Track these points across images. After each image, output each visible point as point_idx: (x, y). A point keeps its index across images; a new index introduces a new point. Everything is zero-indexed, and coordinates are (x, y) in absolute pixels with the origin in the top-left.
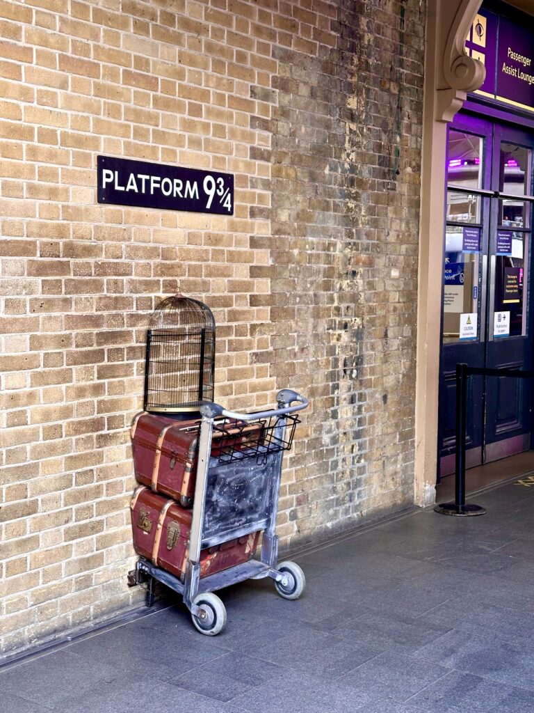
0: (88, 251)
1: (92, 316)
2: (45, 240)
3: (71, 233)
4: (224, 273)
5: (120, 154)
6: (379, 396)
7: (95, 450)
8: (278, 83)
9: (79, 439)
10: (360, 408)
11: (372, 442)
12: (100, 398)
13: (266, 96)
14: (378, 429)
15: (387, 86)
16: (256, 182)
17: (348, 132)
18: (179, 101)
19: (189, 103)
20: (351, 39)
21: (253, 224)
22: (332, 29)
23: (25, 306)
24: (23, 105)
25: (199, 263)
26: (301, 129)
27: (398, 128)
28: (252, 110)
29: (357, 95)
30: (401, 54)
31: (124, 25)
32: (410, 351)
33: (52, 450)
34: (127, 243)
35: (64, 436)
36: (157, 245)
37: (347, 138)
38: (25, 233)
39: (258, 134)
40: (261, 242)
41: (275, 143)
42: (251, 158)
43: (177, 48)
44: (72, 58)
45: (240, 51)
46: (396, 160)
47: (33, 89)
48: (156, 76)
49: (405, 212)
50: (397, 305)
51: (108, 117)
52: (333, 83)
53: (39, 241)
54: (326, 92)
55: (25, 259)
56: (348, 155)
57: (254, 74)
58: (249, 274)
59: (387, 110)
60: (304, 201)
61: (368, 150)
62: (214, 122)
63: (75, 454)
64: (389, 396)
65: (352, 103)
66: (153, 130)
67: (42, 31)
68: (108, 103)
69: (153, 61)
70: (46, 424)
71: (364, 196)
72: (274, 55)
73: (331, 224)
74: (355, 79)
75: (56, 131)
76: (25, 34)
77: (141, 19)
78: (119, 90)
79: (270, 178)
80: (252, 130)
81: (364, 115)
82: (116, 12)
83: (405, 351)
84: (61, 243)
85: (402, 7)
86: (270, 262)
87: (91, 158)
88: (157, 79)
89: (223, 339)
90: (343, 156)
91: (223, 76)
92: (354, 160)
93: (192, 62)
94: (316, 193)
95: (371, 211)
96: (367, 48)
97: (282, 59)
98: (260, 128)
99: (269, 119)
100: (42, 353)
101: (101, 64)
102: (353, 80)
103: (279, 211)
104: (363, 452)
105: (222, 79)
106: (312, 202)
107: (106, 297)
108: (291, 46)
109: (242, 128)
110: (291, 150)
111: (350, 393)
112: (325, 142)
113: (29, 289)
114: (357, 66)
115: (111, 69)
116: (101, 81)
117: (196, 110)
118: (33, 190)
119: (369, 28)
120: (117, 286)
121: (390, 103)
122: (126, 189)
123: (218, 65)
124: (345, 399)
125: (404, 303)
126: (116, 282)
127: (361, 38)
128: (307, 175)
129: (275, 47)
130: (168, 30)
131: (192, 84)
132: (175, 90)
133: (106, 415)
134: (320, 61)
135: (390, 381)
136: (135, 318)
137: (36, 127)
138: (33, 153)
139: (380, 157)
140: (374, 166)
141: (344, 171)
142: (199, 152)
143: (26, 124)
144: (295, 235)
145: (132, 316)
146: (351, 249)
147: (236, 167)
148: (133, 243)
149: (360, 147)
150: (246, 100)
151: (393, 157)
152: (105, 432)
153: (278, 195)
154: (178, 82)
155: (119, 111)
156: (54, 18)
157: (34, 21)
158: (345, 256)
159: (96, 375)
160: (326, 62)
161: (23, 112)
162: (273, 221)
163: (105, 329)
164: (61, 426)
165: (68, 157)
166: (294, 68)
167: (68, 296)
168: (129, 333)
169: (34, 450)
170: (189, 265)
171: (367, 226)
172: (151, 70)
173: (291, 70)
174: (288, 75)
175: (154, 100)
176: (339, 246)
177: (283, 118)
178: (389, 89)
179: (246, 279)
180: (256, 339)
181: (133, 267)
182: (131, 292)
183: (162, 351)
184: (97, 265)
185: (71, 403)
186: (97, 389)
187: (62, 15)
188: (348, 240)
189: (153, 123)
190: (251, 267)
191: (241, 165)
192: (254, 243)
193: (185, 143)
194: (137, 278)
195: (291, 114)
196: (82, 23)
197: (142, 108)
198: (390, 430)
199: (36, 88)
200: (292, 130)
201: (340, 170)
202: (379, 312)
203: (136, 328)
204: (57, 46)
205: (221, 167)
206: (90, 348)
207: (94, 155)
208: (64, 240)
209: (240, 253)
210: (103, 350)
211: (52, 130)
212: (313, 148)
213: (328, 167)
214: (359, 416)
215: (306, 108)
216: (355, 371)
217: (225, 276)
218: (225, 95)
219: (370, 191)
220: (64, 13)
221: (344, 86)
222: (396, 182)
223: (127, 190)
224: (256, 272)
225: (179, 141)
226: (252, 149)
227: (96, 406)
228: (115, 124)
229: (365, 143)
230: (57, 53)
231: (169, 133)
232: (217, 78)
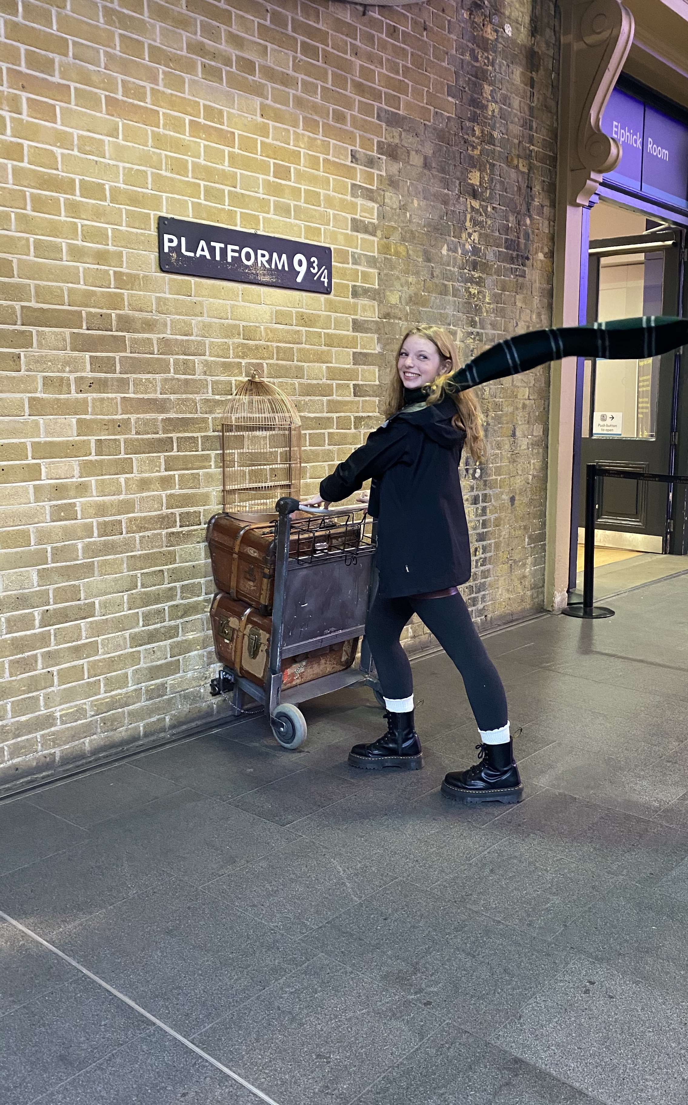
0: (149, 326)
1: (155, 400)
2: (93, 310)
3: (126, 303)
4: (321, 359)
5: (189, 216)
6: (505, 497)
7: (165, 549)
8: (384, 150)
9: (144, 537)
10: (484, 509)
11: (497, 545)
12: (169, 492)
13: (371, 162)
14: (505, 531)
15: (515, 162)
16: (359, 258)
17: (469, 210)
18: (261, 160)
19: (274, 163)
20: (472, 108)
21: (355, 305)
22: (448, 95)
23: (69, 385)
24: (58, 151)
25: (291, 346)
26: (412, 202)
27: (528, 210)
28: (353, 177)
29: (480, 170)
30: (531, 129)
31: (190, 67)
32: (541, 450)
33: (109, 548)
34: (200, 319)
35: (124, 532)
36: (237, 322)
37: (468, 216)
38: (66, 301)
39: (361, 204)
40: (366, 326)
41: (382, 216)
42: (351, 230)
43: (257, 101)
44: (122, 100)
45: (338, 110)
46: (525, 244)
47: (72, 134)
48: (232, 130)
49: (536, 300)
50: (527, 402)
51: (171, 173)
52: (451, 154)
53: (84, 311)
54: (443, 163)
55: (67, 332)
56: (470, 235)
57: (355, 137)
58: (351, 361)
59: (516, 189)
60: (418, 283)
61: (492, 231)
62: (306, 187)
63: (140, 552)
64: (517, 498)
65: (475, 178)
66: (229, 192)
67: (82, 66)
68: (171, 157)
69: (228, 112)
70: (101, 519)
71: (489, 281)
72: (379, 118)
73: (450, 311)
74: (477, 152)
75: (104, 185)
76: (60, 69)
77: (213, 63)
78: (186, 143)
79: (376, 254)
80: (353, 199)
81: (488, 191)
82: (179, 52)
83: (535, 451)
84: (113, 315)
85: (532, 78)
86: (378, 349)
87: (150, 218)
88: (234, 133)
89: (322, 431)
90: (464, 236)
91: (316, 136)
92: (476, 241)
93: (278, 117)
94: (432, 274)
95: (497, 299)
96: (491, 119)
97: (389, 123)
98: (363, 198)
99: (375, 188)
100: (93, 439)
101: (161, 111)
102: (475, 152)
103: (388, 293)
104: (488, 555)
105: (316, 139)
106: (427, 285)
107: (173, 379)
108: (399, 110)
109: (340, 196)
110: (402, 225)
111: (472, 494)
112: (442, 218)
113: (75, 366)
114: (478, 138)
115: (175, 118)
116: (161, 130)
117: (283, 173)
118: (76, 253)
119: (493, 97)
120: (188, 368)
121: (518, 182)
122: (195, 254)
123: (310, 125)
124: (467, 500)
125: (534, 399)
126: (185, 362)
127: (485, 107)
128: (420, 254)
129: (380, 109)
130: (247, 78)
131: (278, 143)
132: (256, 148)
133: (177, 511)
134: (435, 129)
135: (519, 482)
136: (211, 405)
137: (77, 178)
138: (74, 209)
139: (506, 239)
140: (500, 249)
141: (465, 253)
142: (288, 220)
143: (64, 174)
144: (407, 320)
145: (207, 401)
146: (474, 339)
147: (334, 239)
148: (206, 319)
149: (483, 227)
150: (345, 165)
151: (522, 241)
152: (177, 529)
153: (386, 275)
154: (260, 139)
155: (186, 168)
156: (98, 52)
157: (71, 54)
158: (467, 346)
159: (163, 467)
160: (442, 130)
161: (59, 159)
162: (380, 302)
163: (172, 415)
164: (120, 522)
165: (121, 216)
166: (403, 133)
167: (125, 376)
168: (205, 420)
169: (87, 548)
170: (277, 347)
171: (492, 315)
172: (226, 124)
173: (400, 135)
174: (397, 141)
175: (229, 157)
176: (460, 335)
177: (390, 188)
178: (517, 166)
179: (349, 366)
180: (362, 432)
181: (207, 346)
182: (205, 373)
183: (246, 442)
184: (161, 340)
185: (132, 496)
186: (166, 482)
187: (108, 49)
188: (470, 329)
189: (229, 183)
190: (354, 353)
191: (341, 238)
192: (358, 326)
193: (269, 207)
194: (212, 359)
195: (401, 184)
196: (136, 61)
197: (214, 165)
198: (519, 533)
199: (76, 132)
200: (402, 203)
201: (460, 251)
202: (505, 409)
203: (213, 416)
204: (102, 85)
205: (316, 238)
206: (155, 436)
207: (154, 215)
208: (118, 312)
209: (341, 338)
210: (171, 438)
211: (99, 184)
212: (428, 225)
213: (446, 246)
214: (484, 518)
215: (419, 180)
216: (478, 471)
217: (323, 362)
218: (319, 157)
219: (495, 277)
220: (109, 47)
221: (465, 159)
222: (525, 269)
223: (198, 255)
224: (360, 358)
225: (263, 206)
226: (353, 220)
227: (164, 501)
228: (181, 181)
229: (489, 222)
230: (102, 94)
231: (249, 196)
232: (309, 137)
